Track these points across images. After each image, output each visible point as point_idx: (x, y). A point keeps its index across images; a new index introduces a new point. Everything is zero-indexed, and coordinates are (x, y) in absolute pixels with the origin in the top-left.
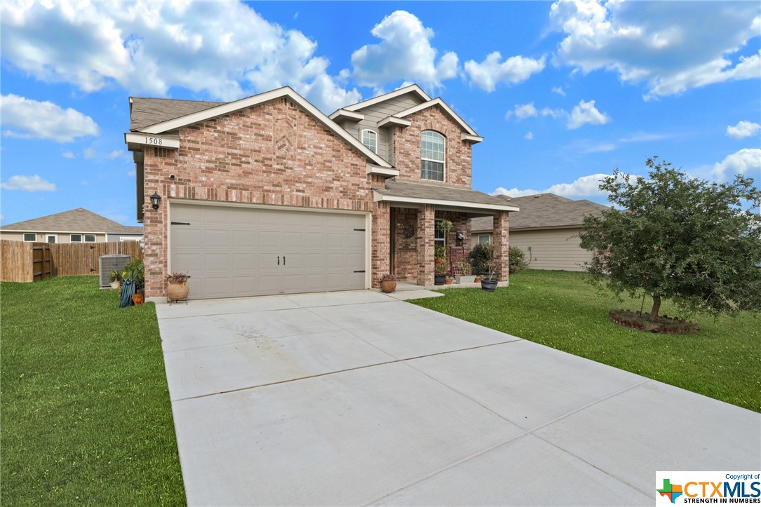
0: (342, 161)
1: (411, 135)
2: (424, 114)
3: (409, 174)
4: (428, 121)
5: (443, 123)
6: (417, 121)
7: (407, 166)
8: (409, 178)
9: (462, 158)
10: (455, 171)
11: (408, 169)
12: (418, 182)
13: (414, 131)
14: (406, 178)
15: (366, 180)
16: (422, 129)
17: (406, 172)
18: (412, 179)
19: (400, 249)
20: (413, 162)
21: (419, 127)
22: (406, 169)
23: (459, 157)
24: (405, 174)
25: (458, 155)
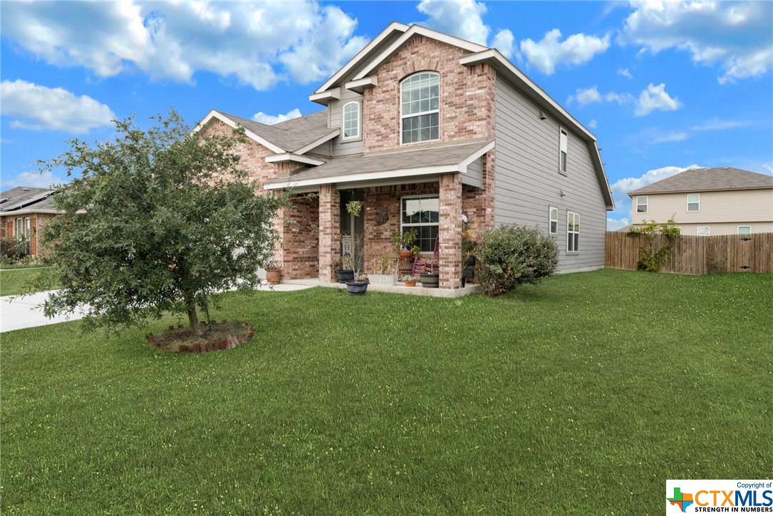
0: (255, 157)
1: (384, 92)
2: (403, 56)
3: (380, 143)
4: (408, 63)
5: (432, 55)
6: (393, 70)
7: (379, 134)
8: (381, 148)
9: (468, 94)
10: (452, 118)
11: (380, 137)
12: (393, 150)
13: (388, 85)
14: (377, 149)
15: (273, 170)
16: (399, 78)
17: (377, 141)
18: (386, 149)
19: (370, 239)
20: (386, 126)
21: (394, 78)
22: (377, 138)
23: (461, 95)
24: (377, 144)
25: (459, 92)
